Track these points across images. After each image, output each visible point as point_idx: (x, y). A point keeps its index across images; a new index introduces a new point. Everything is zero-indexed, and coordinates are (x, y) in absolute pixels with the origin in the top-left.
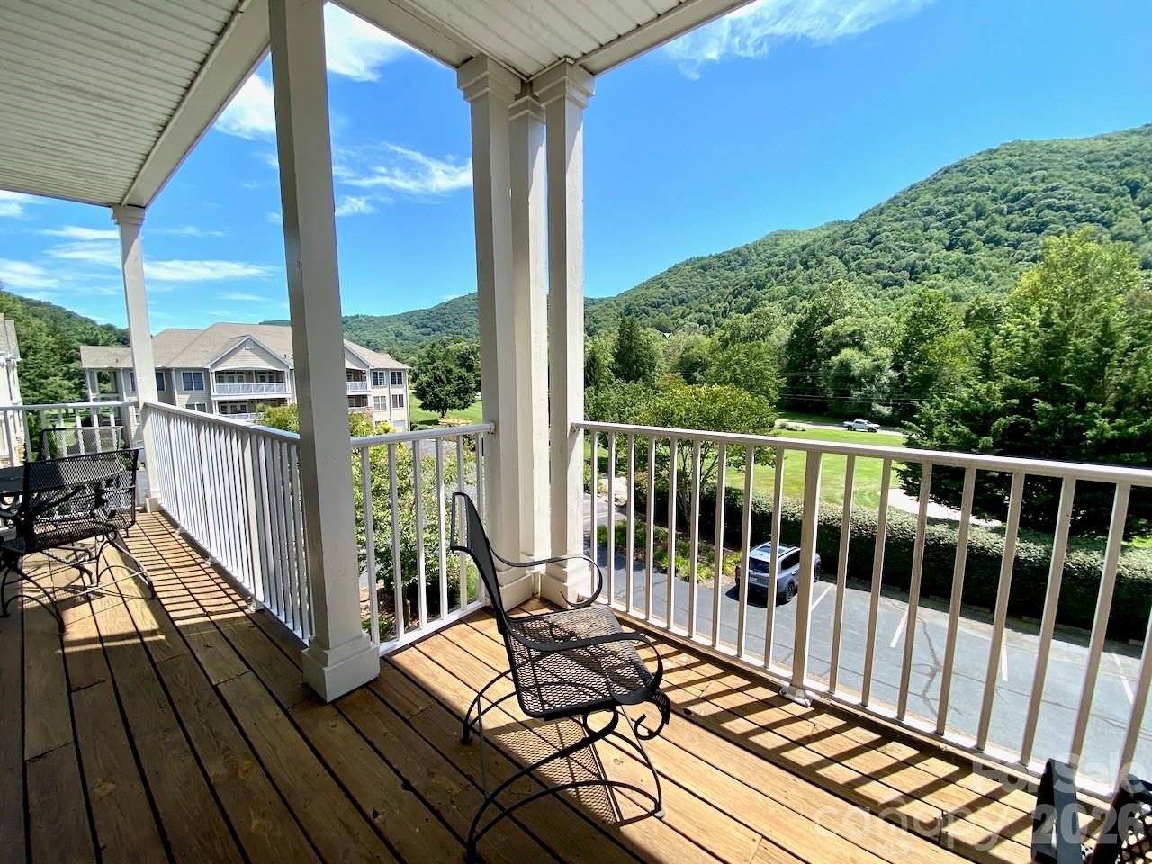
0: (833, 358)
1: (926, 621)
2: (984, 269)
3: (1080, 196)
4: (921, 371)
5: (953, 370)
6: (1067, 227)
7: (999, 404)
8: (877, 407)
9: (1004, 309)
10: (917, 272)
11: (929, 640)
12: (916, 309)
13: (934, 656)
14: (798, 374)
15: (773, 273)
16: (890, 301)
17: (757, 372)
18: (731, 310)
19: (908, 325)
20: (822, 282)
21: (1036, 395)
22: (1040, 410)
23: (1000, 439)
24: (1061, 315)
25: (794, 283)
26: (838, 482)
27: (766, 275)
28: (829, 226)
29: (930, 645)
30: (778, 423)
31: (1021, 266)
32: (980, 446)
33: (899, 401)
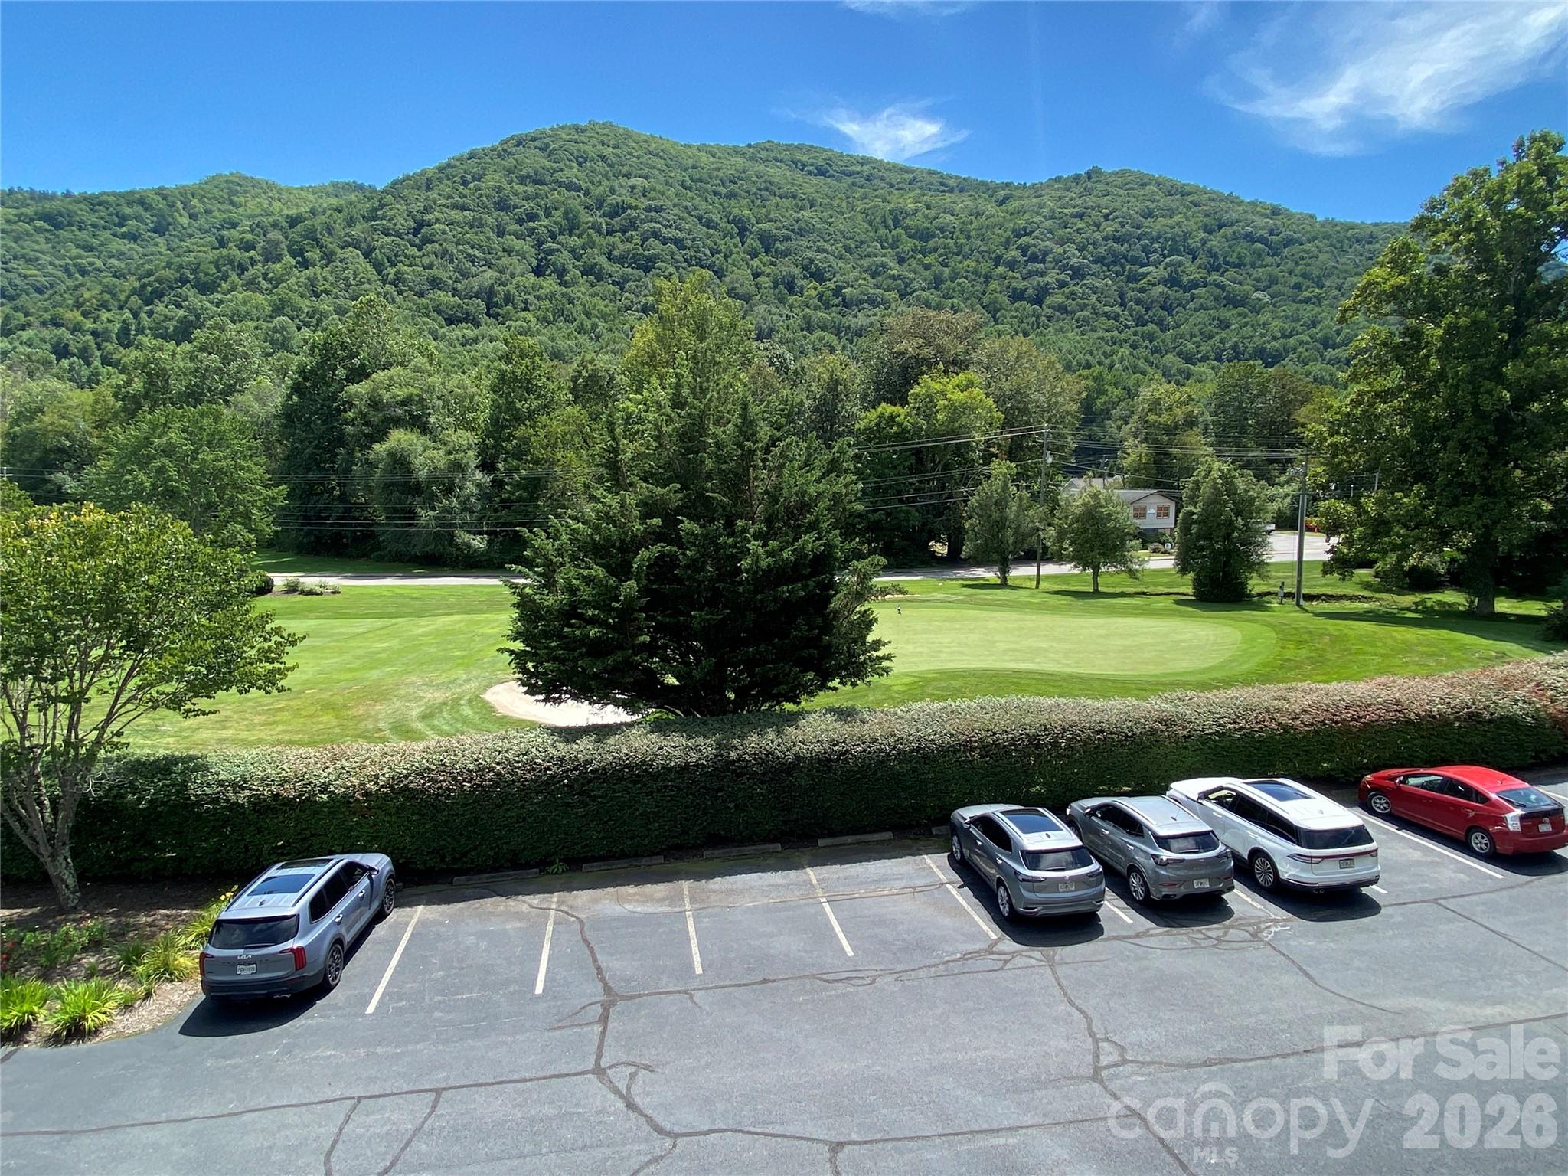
0: (376, 446)
1: (582, 916)
2: (588, 315)
3: (687, 227)
4: (524, 472)
5: (568, 472)
6: (677, 268)
7: (637, 527)
8: (463, 537)
9: (618, 378)
10: (496, 305)
11: (592, 950)
12: (504, 367)
13: (603, 980)
14: (311, 476)
15: (231, 262)
16: (460, 348)
17: (218, 474)
18: (140, 331)
19: (495, 392)
20: (336, 297)
21: (678, 511)
22: (687, 534)
23: (644, 582)
24: (693, 392)
25: (281, 290)
26: (411, 689)
27: (216, 263)
28: (339, 189)
29: (595, 960)
30: (279, 580)
31: (631, 317)
32: (622, 598)
33: (496, 525)
